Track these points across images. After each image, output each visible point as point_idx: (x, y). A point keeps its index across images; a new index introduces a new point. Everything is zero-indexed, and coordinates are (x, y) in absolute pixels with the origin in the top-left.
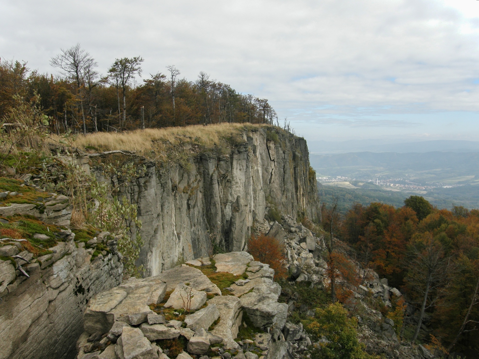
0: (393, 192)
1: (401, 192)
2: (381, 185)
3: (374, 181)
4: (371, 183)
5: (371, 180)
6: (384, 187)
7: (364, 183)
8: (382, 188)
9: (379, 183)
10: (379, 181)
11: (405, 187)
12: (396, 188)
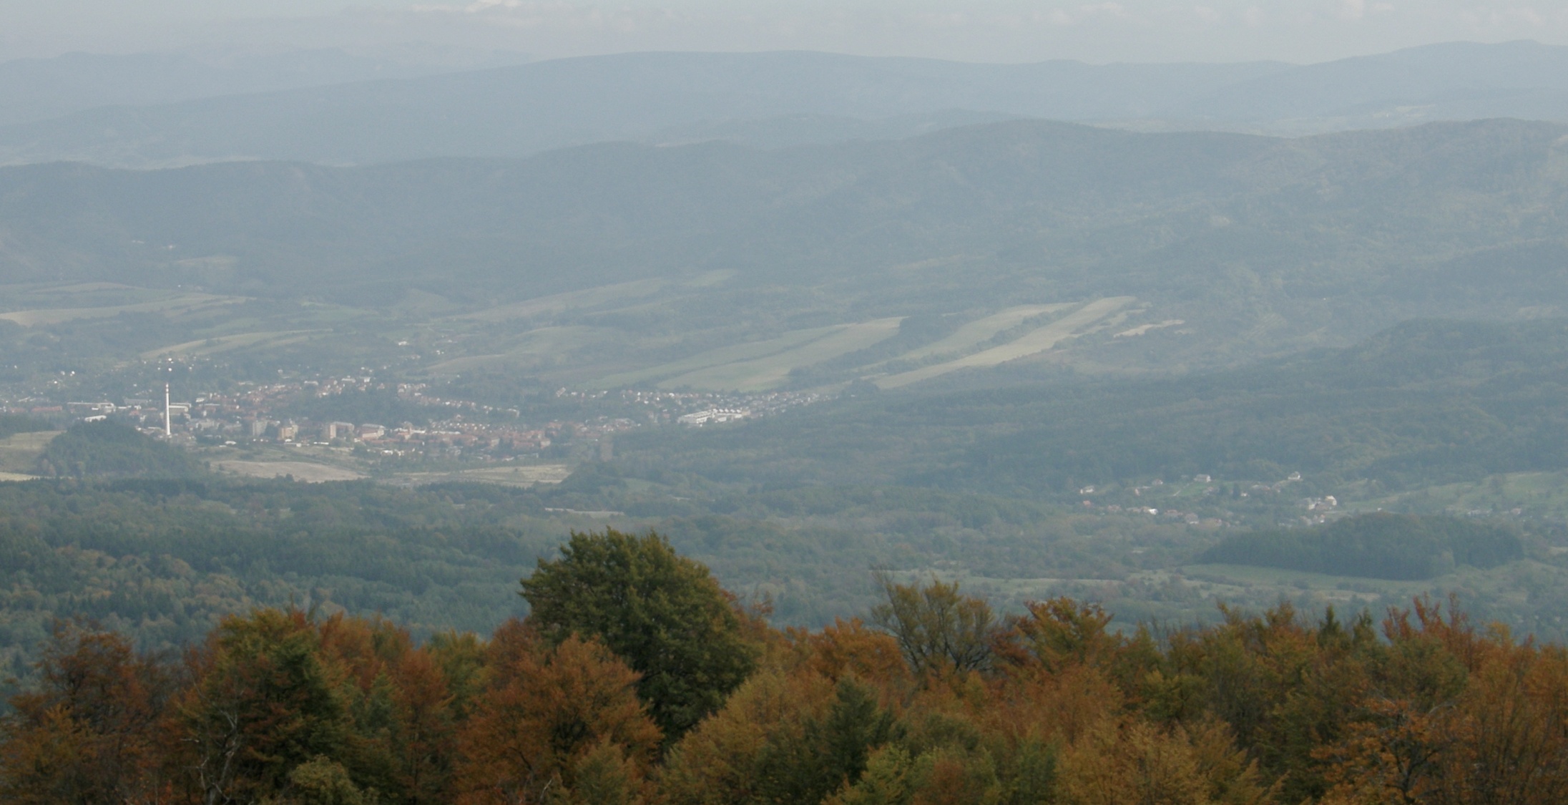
0: (303, 487)
1: (369, 485)
2: (202, 438)
3: (136, 407)
4: (116, 429)
5: (110, 407)
6: (227, 453)
7: (50, 435)
8: (214, 464)
9: (178, 420)
10: (184, 407)
11: (401, 443)
12: (326, 459)
